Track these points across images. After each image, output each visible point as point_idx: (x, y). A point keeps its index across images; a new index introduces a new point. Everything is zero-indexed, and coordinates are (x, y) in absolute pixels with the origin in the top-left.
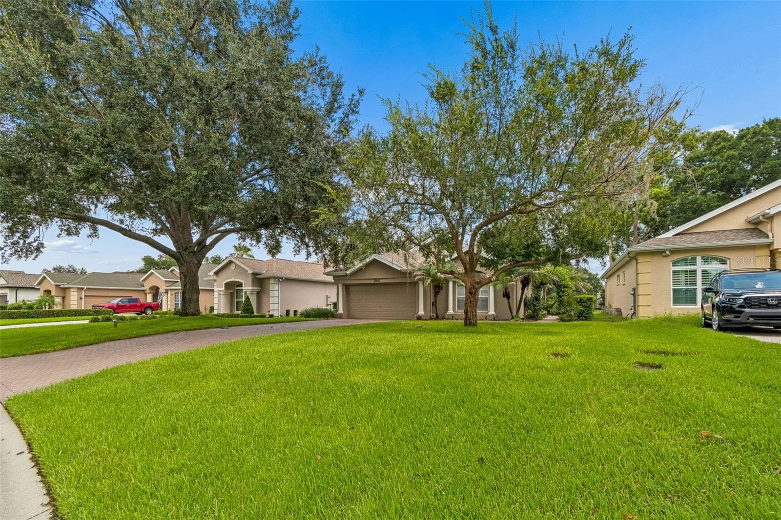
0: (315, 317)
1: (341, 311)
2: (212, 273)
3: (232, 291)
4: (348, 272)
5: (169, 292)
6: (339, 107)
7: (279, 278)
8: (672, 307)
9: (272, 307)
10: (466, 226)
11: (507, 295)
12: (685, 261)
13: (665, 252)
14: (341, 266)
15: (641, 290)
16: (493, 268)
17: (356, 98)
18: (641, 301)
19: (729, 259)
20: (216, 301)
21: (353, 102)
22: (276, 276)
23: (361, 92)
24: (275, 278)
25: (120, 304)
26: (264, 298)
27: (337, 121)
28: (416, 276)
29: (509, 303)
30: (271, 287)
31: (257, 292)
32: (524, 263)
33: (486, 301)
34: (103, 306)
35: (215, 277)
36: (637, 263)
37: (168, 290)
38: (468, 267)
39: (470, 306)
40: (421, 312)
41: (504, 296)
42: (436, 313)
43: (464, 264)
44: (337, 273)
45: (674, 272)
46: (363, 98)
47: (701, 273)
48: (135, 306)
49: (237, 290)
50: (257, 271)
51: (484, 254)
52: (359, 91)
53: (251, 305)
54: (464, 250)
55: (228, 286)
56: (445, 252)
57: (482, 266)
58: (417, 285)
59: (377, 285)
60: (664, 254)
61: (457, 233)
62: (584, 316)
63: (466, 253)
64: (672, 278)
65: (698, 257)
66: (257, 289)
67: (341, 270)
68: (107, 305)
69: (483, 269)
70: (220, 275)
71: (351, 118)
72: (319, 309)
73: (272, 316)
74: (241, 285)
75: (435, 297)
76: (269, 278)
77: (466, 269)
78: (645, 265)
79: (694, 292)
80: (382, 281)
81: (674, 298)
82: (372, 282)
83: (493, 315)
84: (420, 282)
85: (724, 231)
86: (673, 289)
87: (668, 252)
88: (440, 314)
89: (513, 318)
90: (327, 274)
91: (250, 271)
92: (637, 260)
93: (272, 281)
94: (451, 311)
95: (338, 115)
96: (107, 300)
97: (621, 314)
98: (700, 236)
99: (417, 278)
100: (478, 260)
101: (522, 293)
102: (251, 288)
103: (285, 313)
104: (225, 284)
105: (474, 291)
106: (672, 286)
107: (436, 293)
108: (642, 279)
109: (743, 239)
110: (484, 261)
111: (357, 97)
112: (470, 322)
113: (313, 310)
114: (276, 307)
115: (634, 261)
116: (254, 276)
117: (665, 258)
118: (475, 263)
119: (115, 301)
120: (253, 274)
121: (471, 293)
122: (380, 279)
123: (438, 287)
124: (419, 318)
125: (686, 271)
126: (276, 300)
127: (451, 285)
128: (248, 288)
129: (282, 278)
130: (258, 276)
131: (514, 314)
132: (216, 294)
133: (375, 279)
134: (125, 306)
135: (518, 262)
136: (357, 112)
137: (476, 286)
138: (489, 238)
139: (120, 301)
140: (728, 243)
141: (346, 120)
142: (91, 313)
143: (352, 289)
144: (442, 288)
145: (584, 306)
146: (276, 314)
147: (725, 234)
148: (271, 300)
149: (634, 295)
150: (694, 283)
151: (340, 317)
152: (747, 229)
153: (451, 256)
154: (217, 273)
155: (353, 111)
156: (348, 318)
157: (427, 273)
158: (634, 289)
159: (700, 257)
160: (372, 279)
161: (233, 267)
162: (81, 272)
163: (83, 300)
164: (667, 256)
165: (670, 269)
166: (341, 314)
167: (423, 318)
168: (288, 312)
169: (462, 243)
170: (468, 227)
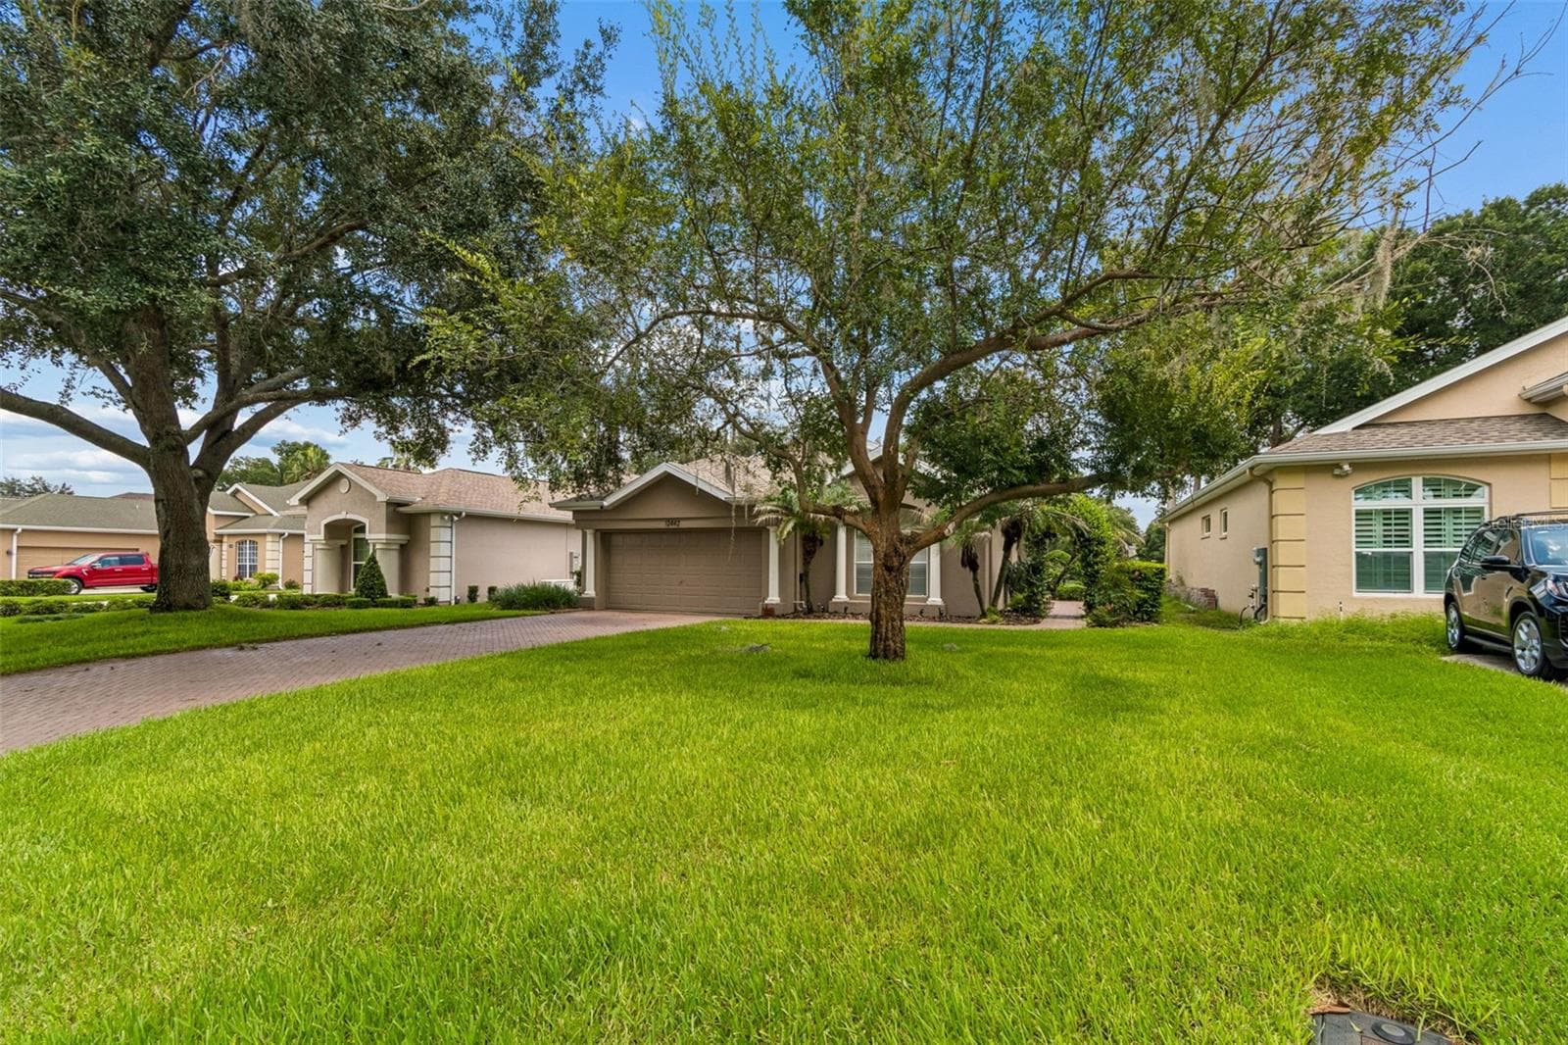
0: (525, 606)
1: (590, 592)
2: (294, 501)
3: (344, 542)
4: (605, 503)
5: (225, 539)
6: (549, 72)
7: (451, 514)
8: (1356, 595)
9: (433, 579)
10: (876, 384)
11: (971, 561)
12: (1384, 487)
13: (1338, 466)
14: (593, 489)
15: (1282, 555)
16: (949, 501)
17: (594, 52)
18: (1282, 579)
19: (1489, 484)
20: (308, 564)
21: (588, 63)
22: (442, 507)
23: (608, 36)
24: (443, 513)
25: (98, 566)
26: (417, 562)
27: (544, 108)
28: (760, 513)
29: (975, 579)
30: (434, 534)
31: (402, 546)
32: (1031, 488)
33: (923, 571)
34: (55, 573)
35: (302, 511)
36: (1272, 492)
37: (222, 536)
38: (881, 496)
39: (886, 604)
40: (774, 598)
41: (963, 564)
42: (808, 601)
43: (870, 489)
44: (580, 503)
45: (1358, 513)
46: (612, 51)
47: (1422, 515)
48: (137, 572)
49: (356, 540)
50: (398, 497)
51: (923, 467)
52: (603, 32)
53: (381, 576)
54: (872, 457)
55: (335, 530)
56: (823, 458)
57: (917, 495)
58: (764, 536)
59: (672, 536)
60: (1337, 472)
61: (853, 406)
62: (1146, 612)
63: (877, 462)
64: (1354, 528)
65: (1414, 479)
66: (399, 537)
67: (591, 497)
68: (66, 569)
69: (920, 503)
70: (313, 504)
71: (583, 102)
72: (534, 589)
73: (431, 602)
74: (362, 529)
75: (806, 563)
76: (428, 514)
77: (874, 501)
78: (1291, 497)
79: (1406, 560)
80: (684, 525)
81: (1358, 574)
82: (662, 525)
83: (939, 607)
84: (772, 529)
85: (1471, 420)
86: (1357, 554)
87: (1346, 467)
88: (817, 603)
89: (984, 615)
90: (559, 506)
91: (382, 497)
92: (1270, 484)
93: (435, 521)
94: (841, 596)
95: (546, 92)
96: (69, 557)
97: (1216, 601)
98: (1416, 430)
99: (761, 519)
100: (907, 479)
101: (1006, 557)
102: (383, 536)
103: (466, 593)
104: (327, 526)
105: (896, 564)
106: (1354, 545)
107: (808, 556)
108: (1283, 528)
109: (1523, 439)
110: (923, 483)
111: (598, 47)
112: (885, 646)
113: (522, 589)
114: (444, 579)
115: (1265, 488)
116: (391, 508)
117: (1340, 481)
118: (900, 484)
119: (87, 561)
120: (389, 503)
121: (889, 569)
122: (679, 520)
123: (812, 542)
124: (769, 613)
125: (1387, 512)
126: (444, 564)
127: (842, 535)
128: (377, 535)
129: (459, 514)
130: (402, 509)
131: (987, 606)
132: (308, 549)
133: (668, 520)
134: (112, 571)
135: (1012, 485)
136: (598, 90)
137: (903, 549)
138: (936, 419)
139: (100, 560)
140: (1490, 446)
141: (566, 107)
142: (13, 589)
143: (617, 540)
144: (822, 543)
145: (1147, 590)
146: (443, 596)
147: (1475, 425)
148: (434, 564)
149: (1263, 565)
150: (1405, 540)
151: (588, 605)
152: (1523, 417)
153: (839, 468)
154: (307, 501)
155: (587, 86)
156: (607, 609)
157: (786, 508)
158: (1263, 552)
159: (1420, 479)
160: (661, 519)
161: (343, 487)
162: (62, 492)
163: (14, 557)
164: (1344, 476)
165: (1350, 506)
166: (591, 600)
167: (777, 613)
168: (473, 592)
169: (865, 433)
170: (882, 391)
